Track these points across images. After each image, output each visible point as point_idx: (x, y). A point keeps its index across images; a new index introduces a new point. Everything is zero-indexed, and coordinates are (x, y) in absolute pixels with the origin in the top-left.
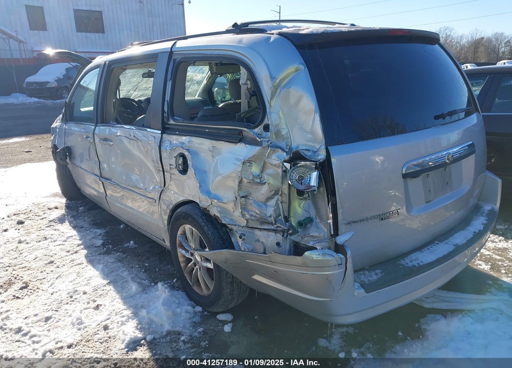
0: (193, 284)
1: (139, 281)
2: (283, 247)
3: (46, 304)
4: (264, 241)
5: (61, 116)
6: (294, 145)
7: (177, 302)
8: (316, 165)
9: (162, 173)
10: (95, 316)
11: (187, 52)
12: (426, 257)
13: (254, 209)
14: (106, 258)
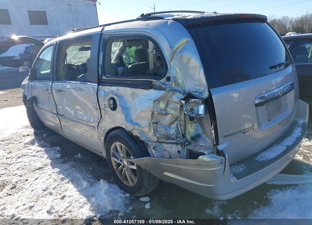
0: (123, 179)
1: (87, 179)
2: (182, 153)
3: (29, 198)
4: (169, 150)
5: (28, 77)
6: (187, 89)
7: (114, 191)
8: (203, 100)
9: (99, 110)
10: (62, 203)
11: (112, 33)
12: (270, 154)
13: (162, 131)
14: (64, 165)
